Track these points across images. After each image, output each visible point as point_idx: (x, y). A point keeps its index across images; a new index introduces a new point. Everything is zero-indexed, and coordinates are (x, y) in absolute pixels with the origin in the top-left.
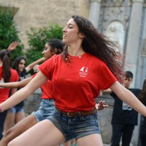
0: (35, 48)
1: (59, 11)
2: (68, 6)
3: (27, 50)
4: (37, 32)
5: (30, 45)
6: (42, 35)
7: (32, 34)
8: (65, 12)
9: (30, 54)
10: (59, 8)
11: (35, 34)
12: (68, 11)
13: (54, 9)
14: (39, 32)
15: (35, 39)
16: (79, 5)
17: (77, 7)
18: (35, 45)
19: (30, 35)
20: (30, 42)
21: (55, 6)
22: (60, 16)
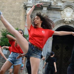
0: (4, 37)
1: (13, 22)
2: (17, 20)
3: (1, 37)
4: (5, 30)
5: (2, 36)
6: (7, 32)
7: (3, 31)
8: (16, 23)
9: (2, 39)
10: (14, 21)
11: (4, 31)
12: (17, 22)
13: (12, 21)
14: (6, 31)
15: (4, 33)
16: (22, 20)
17: (21, 21)
18: (4, 36)
19: (2, 32)
20: (2, 34)
21: (12, 20)
22: (14, 24)
